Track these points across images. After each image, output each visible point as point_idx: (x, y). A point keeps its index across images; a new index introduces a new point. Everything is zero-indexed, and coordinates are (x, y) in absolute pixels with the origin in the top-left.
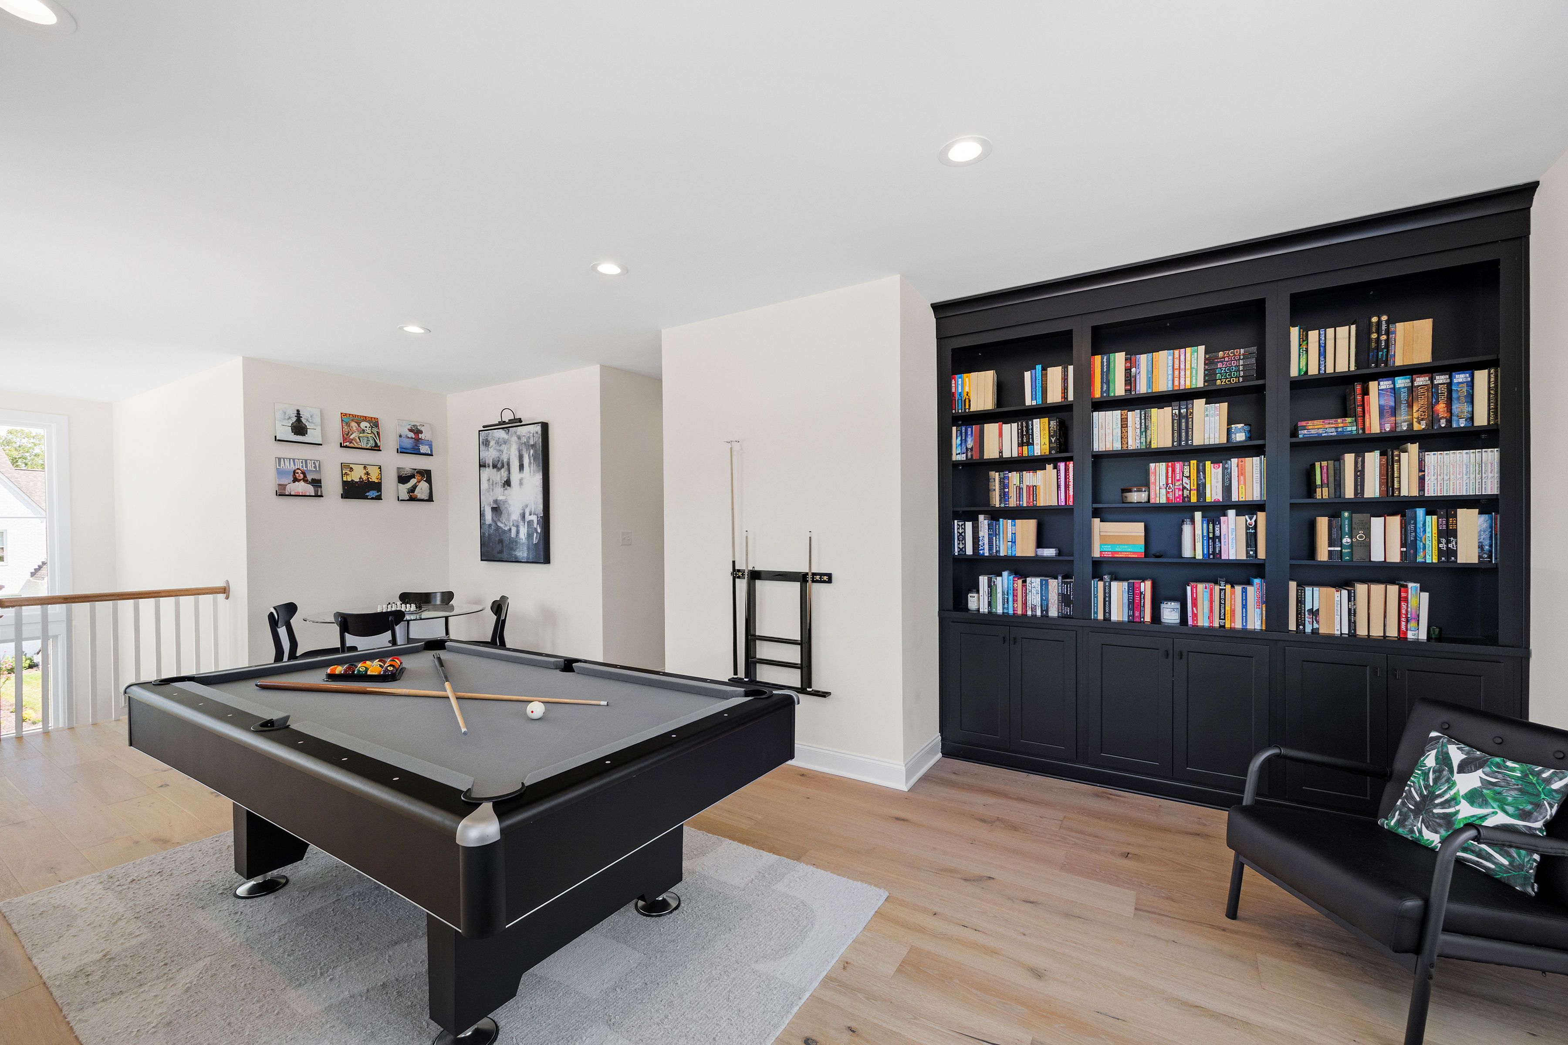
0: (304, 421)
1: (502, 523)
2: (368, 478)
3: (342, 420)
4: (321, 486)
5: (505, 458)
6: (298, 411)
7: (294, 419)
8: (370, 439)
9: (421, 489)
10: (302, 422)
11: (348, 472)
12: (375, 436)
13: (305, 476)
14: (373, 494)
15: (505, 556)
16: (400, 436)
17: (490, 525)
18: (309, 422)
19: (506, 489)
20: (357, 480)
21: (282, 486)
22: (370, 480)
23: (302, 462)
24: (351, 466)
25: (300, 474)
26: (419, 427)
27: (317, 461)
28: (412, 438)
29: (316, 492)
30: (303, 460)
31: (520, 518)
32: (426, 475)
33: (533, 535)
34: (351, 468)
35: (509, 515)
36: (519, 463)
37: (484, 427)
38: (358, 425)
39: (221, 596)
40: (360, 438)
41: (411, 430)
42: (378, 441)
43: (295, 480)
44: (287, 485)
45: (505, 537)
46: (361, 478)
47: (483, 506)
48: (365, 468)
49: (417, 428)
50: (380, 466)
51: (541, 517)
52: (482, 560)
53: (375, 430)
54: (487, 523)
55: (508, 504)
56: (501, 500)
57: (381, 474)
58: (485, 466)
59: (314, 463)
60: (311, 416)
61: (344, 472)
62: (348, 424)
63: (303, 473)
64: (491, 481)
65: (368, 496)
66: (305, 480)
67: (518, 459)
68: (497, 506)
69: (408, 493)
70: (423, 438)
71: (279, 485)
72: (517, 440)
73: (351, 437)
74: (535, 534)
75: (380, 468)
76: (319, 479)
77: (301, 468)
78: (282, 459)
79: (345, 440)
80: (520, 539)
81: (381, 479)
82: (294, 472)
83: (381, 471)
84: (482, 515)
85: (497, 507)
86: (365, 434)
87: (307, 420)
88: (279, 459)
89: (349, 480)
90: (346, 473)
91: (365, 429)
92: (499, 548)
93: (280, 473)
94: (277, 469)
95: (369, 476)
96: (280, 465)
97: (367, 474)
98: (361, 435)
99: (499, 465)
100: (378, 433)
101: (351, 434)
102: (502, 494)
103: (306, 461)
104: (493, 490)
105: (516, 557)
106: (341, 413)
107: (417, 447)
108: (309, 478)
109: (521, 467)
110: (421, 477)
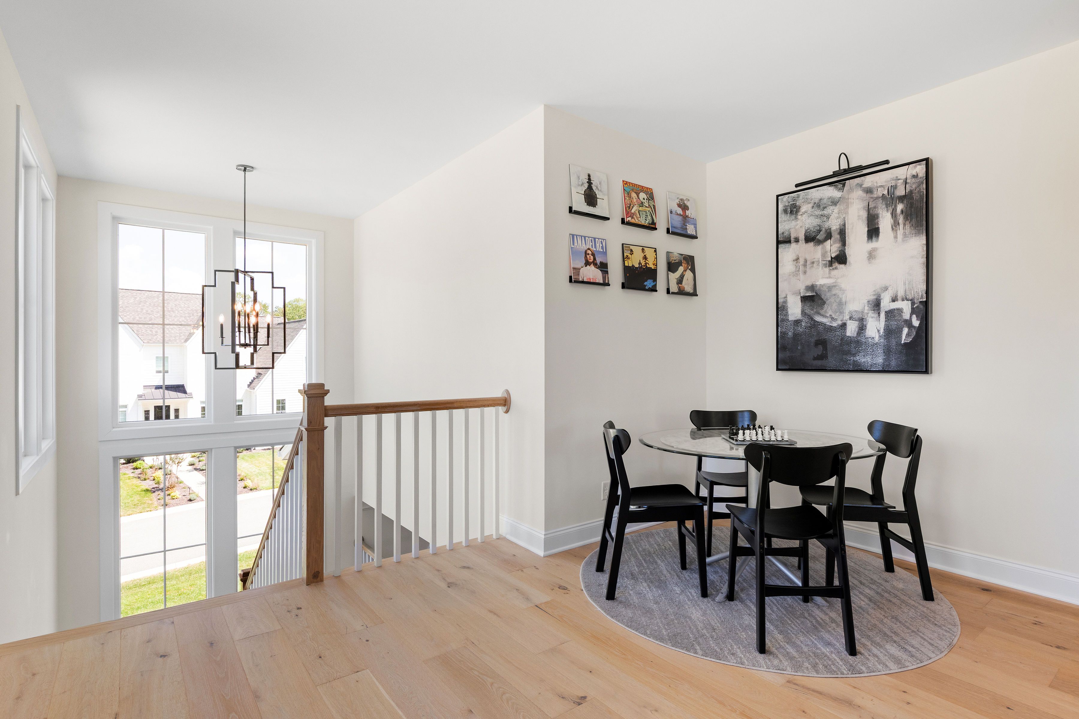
0: (594, 188)
1: (826, 317)
2: (646, 263)
3: (624, 190)
4: (607, 272)
5: (834, 225)
6: (589, 176)
7: (586, 185)
8: (648, 214)
9: (687, 280)
10: (593, 190)
11: (630, 256)
12: (652, 211)
13: (595, 259)
14: (649, 284)
15: (832, 361)
16: (671, 212)
17: (797, 322)
18: (598, 189)
19: (836, 268)
20: (637, 266)
21: (577, 270)
22: (648, 266)
23: (591, 240)
24: (632, 247)
25: (590, 255)
26: (685, 202)
27: (604, 240)
28: (680, 215)
29: (604, 278)
30: (592, 238)
31: (866, 308)
32: (690, 261)
33: (901, 332)
34: (631, 250)
35: (841, 304)
36: (868, 227)
37: (797, 186)
38: (637, 196)
39: (501, 409)
40: (640, 212)
41: (679, 205)
42: (654, 217)
43: (587, 263)
44: (580, 269)
45: (834, 339)
46: (640, 263)
47: (784, 296)
48: (643, 249)
49: (684, 203)
50: (656, 249)
51: (921, 302)
52: (778, 369)
53: (651, 203)
54: (791, 318)
55: (841, 289)
56: (822, 286)
57: (656, 258)
58: (788, 241)
59: (601, 242)
60: (600, 183)
61: (625, 255)
62: (629, 194)
63: (593, 254)
64: (801, 261)
65: (645, 286)
66: (595, 265)
67: (866, 222)
68: (814, 294)
69: (678, 284)
70: (689, 216)
71: (574, 268)
72: (865, 195)
73: (633, 211)
74: (905, 330)
75: (655, 251)
76: (606, 262)
77: (591, 248)
78: (575, 236)
79: (628, 213)
80: (867, 338)
81: (656, 265)
82: (586, 251)
83: (656, 254)
84: (780, 309)
85: (813, 296)
86: (644, 208)
87: (597, 187)
88: (573, 235)
89: (630, 265)
90: (627, 256)
91: (643, 201)
92: (819, 351)
93: (574, 252)
94: (572, 248)
95: (646, 261)
96: (573, 244)
97: (645, 258)
98: (641, 209)
99: (821, 236)
100: (654, 206)
101: (633, 207)
102: (828, 275)
103: (595, 239)
104: (805, 272)
105: (855, 363)
106: (623, 181)
107: (685, 227)
108: (598, 261)
109: (873, 232)
110: (686, 265)
